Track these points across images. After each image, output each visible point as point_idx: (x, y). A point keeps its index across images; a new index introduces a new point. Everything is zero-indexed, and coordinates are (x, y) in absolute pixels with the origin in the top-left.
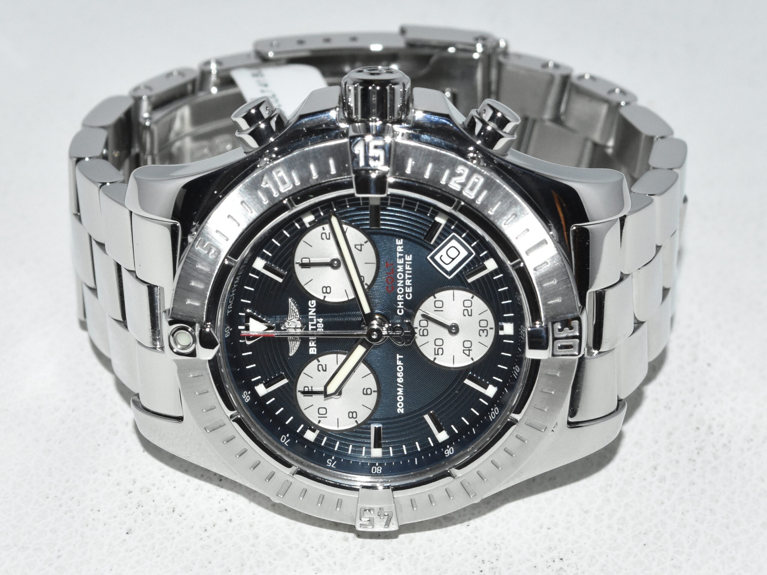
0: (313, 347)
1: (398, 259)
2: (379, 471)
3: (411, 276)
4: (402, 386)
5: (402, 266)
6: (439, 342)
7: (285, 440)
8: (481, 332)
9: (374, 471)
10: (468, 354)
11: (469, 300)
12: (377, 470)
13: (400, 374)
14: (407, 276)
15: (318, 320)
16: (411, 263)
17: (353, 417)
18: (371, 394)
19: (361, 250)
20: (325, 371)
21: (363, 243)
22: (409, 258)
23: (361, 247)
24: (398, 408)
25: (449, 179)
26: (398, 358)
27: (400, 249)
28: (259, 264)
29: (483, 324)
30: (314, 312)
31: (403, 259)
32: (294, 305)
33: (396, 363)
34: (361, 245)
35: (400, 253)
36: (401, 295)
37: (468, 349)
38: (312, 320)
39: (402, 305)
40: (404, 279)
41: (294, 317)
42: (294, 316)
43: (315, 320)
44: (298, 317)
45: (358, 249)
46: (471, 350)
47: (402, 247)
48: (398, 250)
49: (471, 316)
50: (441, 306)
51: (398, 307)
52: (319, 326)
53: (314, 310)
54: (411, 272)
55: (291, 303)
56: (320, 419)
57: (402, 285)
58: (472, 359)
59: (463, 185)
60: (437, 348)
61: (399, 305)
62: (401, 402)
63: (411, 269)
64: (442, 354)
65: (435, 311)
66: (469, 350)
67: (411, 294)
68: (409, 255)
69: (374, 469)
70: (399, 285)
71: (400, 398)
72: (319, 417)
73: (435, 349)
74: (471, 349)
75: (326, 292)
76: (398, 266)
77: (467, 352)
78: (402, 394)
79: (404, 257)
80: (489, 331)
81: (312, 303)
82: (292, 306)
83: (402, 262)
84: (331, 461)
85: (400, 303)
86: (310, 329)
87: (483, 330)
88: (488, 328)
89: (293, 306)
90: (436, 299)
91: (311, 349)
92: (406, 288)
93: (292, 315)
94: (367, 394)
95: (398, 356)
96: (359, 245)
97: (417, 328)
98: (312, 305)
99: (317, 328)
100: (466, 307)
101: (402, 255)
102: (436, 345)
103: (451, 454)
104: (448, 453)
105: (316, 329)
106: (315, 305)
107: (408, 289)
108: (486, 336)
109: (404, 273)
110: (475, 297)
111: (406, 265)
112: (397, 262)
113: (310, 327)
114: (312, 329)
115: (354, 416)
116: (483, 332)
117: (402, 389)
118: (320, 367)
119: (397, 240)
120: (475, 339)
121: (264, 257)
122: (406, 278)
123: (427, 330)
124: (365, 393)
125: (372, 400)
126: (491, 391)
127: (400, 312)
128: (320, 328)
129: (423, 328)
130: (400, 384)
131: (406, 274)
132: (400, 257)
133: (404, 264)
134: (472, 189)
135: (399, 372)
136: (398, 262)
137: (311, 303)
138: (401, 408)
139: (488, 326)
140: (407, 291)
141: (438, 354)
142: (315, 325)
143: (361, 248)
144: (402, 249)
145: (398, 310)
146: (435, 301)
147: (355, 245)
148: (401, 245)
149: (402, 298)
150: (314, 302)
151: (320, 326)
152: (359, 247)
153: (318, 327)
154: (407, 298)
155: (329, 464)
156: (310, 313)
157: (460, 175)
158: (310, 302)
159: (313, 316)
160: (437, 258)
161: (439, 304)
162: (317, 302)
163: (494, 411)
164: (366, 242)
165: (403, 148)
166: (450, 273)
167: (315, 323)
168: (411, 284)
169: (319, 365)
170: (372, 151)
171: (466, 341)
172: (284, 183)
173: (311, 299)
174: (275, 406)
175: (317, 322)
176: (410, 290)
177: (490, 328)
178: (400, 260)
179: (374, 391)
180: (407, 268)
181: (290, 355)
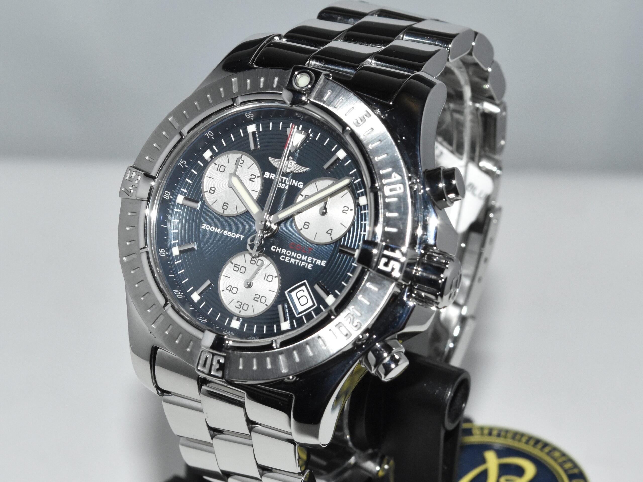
0: (270, 175)
1: (312, 258)
2: (165, 196)
3: (296, 264)
4: (220, 233)
5: (305, 260)
6: (243, 270)
7: (210, 134)
8: (240, 303)
9: (166, 193)
10: (227, 289)
11: (265, 301)
12: (167, 195)
13: (229, 234)
14: (297, 261)
15: (288, 186)
16: (306, 267)
17: (211, 190)
18: (223, 208)
19: (327, 233)
20: (250, 180)
21: (332, 236)
22: (310, 267)
23: (329, 234)
24: (206, 225)
26: (241, 236)
27: (319, 262)
28: (341, 154)
29: (245, 307)
30: (294, 184)
31: (310, 262)
32: (304, 171)
33: (239, 234)
34: (331, 234)
35: (316, 261)
36: (286, 253)
37: (231, 290)
38: (289, 181)
40: (296, 258)
41: (295, 169)
42: (296, 168)
43: (288, 183)
44: (295, 172)
46: (230, 292)
47: (319, 264)
48: (318, 260)
49: (254, 300)
50: (268, 280)
51: (278, 248)
52: (283, 185)
53: (296, 185)
54: (299, 265)
55: (306, 169)
56: (217, 165)
57: (292, 256)
58: (223, 291)
60: (240, 267)
62: (210, 229)
64: (234, 269)
65: (266, 274)
67: (283, 260)
68: (312, 267)
69: (168, 194)
70: (293, 253)
71: (212, 229)
72: (219, 165)
73: (239, 265)
74: (231, 292)
75: (305, 198)
76: (306, 257)
77: (229, 288)
78: (215, 231)
79: (312, 263)
81: (301, 185)
82: (303, 169)
83: (308, 261)
84: (184, 164)
86: (283, 178)
87: (241, 305)
88: (241, 309)
89: (303, 170)
90: (274, 278)
91: (269, 174)
92: (289, 258)
93: (297, 167)
95: (242, 237)
96: (331, 232)
97: (259, 257)
99: (282, 183)
100: (261, 298)
101: (314, 262)
102: (242, 267)
103: (160, 253)
104: (162, 251)
106: (299, 186)
108: (236, 306)
109: (300, 260)
110: (266, 307)
111: (305, 263)
112: (310, 257)
115: (211, 191)
116: (239, 305)
117: (219, 232)
119: (325, 262)
120: (237, 298)
121: (345, 159)
123: (254, 264)
124: (225, 204)
125: (218, 208)
126: (196, 297)
127: (274, 248)
128: (281, 185)
129: (256, 261)
130: (223, 232)
135: (231, 234)
138: (205, 227)
139: (243, 310)
140: (287, 257)
141: (235, 266)
142: (285, 183)
147: (332, 230)
148: (321, 263)
149: (283, 253)
150: (301, 186)
151: (283, 186)
152: (330, 232)
154: (282, 256)
155: (182, 161)
156: (294, 181)
157: (354, 323)
158: (302, 183)
159: (292, 183)
160: (303, 288)
161: (270, 278)
162: (301, 188)
163: (181, 294)
164: (331, 238)
165: (387, 286)
166: (289, 294)
168: (291, 262)
169: (255, 176)
170: (392, 263)
171: (237, 290)
172: (391, 190)
173: (304, 185)
174: (237, 135)
175: (286, 185)
176: (287, 260)
177: (240, 311)
178: (311, 260)
179: (224, 211)
180: (303, 262)
181: (269, 158)
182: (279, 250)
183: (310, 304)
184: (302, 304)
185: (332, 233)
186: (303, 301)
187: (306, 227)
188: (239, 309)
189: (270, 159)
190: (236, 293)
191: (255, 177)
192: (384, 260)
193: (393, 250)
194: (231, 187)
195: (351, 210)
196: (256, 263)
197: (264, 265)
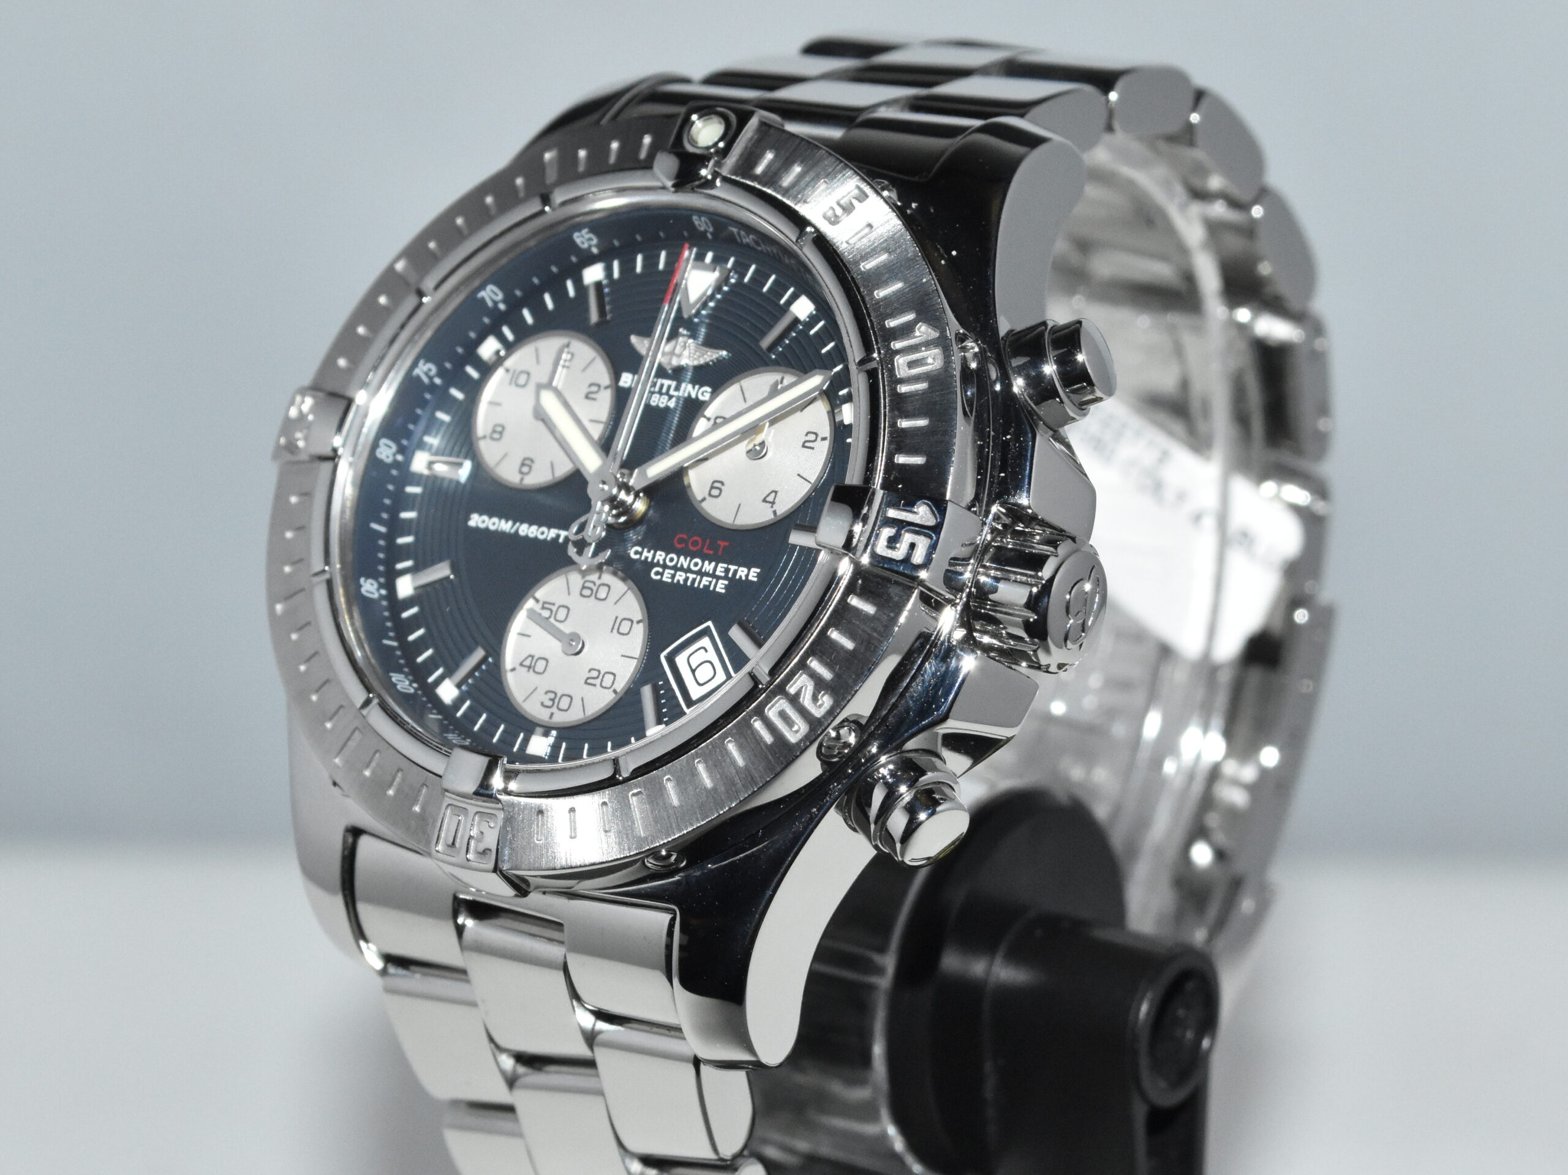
0: (632, 380)
1: (725, 566)
2: (381, 453)
3: (689, 583)
4: (512, 531)
5: (711, 572)
6: (562, 614)
7: (492, 294)
8: (552, 696)
10: (524, 663)
11: (613, 683)
12: (385, 450)
13: (533, 531)
14: (691, 576)
15: (674, 399)
16: (711, 588)
17: (493, 432)
18: (521, 472)
19: (765, 501)
21: (776, 508)
22: (721, 587)
23: (770, 502)
24: (479, 517)
25: (813, 675)
26: (560, 532)
27: (742, 572)
28: (803, 308)
29: (564, 703)
30: (690, 393)
31: (723, 574)
32: (713, 359)
33: (555, 528)
34: (773, 503)
35: (736, 572)
36: (664, 560)
37: (533, 664)
38: (677, 389)
39: (647, 558)
40: (689, 570)
41: (692, 355)
42: (695, 354)
43: (676, 394)
44: (691, 363)
45: (768, 496)
46: (529, 671)
47: (744, 578)
48: (741, 569)
49: (586, 683)
50: (621, 631)
51: (646, 550)
52: (664, 399)
53: (694, 396)
54: (696, 585)
55: (718, 353)
56: (511, 372)
57: (679, 565)
58: (513, 670)
59: (794, 700)
60: (554, 608)
61: (649, 551)
62: (488, 524)
65: (617, 618)
66: (529, 667)
67: (658, 577)
68: (727, 587)
69: (391, 447)
70: (682, 558)
71: (494, 524)
72: (515, 370)
73: (554, 604)
74: (531, 670)
76: (713, 564)
77: (527, 663)
78: (500, 529)
79: (726, 578)
80: (548, 712)
81: (705, 394)
83: (718, 573)
84: (430, 372)
85: (650, 555)
86: (664, 381)
87: (555, 698)
88: (554, 709)
89: (713, 356)
90: (634, 624)
91: (629, 377)
92: (672, 572)
93: (697, 352)
94: (523, 465)
95: (563, 533)
96: (775, 499)
97: (600, 578)
98: (702, 394)
99: (662, 394)
100: (603, 677)
101: (730, 575)
102: (559, 607)
103: (363, 589)
104: (368, 585)
105: (660, 393)
106: (701, 398)
107: (669, 573)
108: (542, 704)
109: (699, 572)
110: (613, 696)
111: (710, 579)
112: (723, 563)
113: (666, 382)
114: (662, 386)
115: (494, 436)
116: (551, 700)
117: (508, 530)
118: (594, 389)
119: (758, 570)
120: (544, 683)
121: (813, 320)
122: (688, 575)
123: (589, 597)
124: (526, 462)
125: (509, 473)
126: (447, 692)
127: (636, 553)
128: (659, 399)
129: (595, 589)
130: (519, 527)
131: (694, 576)
132: (727, 570)
133: (713, 575)
134: (782, 715)
135: (537, 530)
136: (720, 565)
137: (706, 392)
138: (477, 522)
139: (558, 711)
140: (667, 571)
141: (543, 608)
142: (667, 393)
143: (767, 502)
144: (741, 577)
146: (632, 622)
147: (776, 492)
148: (747, 576)
149: (658, 561)
150: (706, 397)
151: (663, 402)
152: (770, 499)
153: (663, 396)
154: (656, 569)
155: (423, 365)
156: (689, 387)
157: (815, 698)
158: (709, 389)
159: (684, 391)
160: (705, 642)
161: (625, 627)
162: (704, 402)
164: (775, 513)
166: (671, 659)
167: (672, 392)
168: (675, 581)
169: (599, 386)
170: (908, 538)
171: (547, 665)
172: (911, 364)
173: (712, 393)
174: (560, 295)
175: (671, 397)
176: (666, 578)
177: (552, 714)
178: (723, 570)
179: (522, 479)
180: (705, 578)
181: (632, 337)
182: (648, 555)
183: (720, 678)
184: (701, 682)
185: (776, 501)
186: (704, 673)
187: (715, 492)
188: (549, 711)
189: (634, 339)
190: (545, 670)
191: (599, 390)
193: (909, 505)
194: (540, 415)
195: (824, 439)
196: (594, 594)
197: (614, 597)
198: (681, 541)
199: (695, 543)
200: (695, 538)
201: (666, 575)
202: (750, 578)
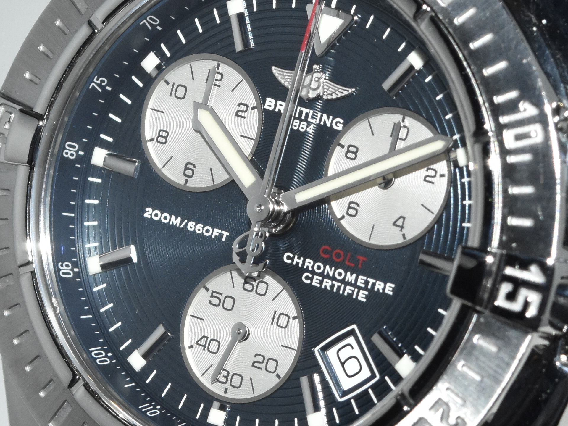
0: (276, 105)
1: (365, 278)
2: (67, 153)
3: (335, 290)
4: (182, 226)
5: (353, 282)
6: (229, 303)
7: (151, 22)
8: (226, 374)
9: (70, 146)
10: (199, 343)
11: (276, 369)
12: (70, 151)
13: (199, 228)
14: (337, 284)
15: (312, 126)
16: (354, 297)
17: (160, 136)
18: (185, 175)
19: (394, 224)
20: (237, 115)
21: (404, 231)
22: (362, 296)
23: (399, 226)
24: (153, 211)
26: (223, 232)
27: (379, 286)
28: (415, 60)
29: (236, 381)
30: (325, 122)
31: (363, 286)
32: (343, 95)
33: (218, 229)
34: (402, 227)
35: (374, 285)
36: (313, 267)
37: (207, 344)
38: (314, 116)
39: (298, 263)
40: (333, 278)
41: (325, 90)
42: (328, 90)
43: (313, 121)
44: (325, 97)
45: (397, 220)
46: (204, 349)
47: (381, 291)
48: (378, 283)
49: (253, 365)
50: (280, 323)
51: (296, 256)
52: (304, 125)
53: (329, 125)
54: (341, 292)
55: (348, 91)
56: (171, 85)
57: (325, 273)
58: (191, 347)
60: (222, 298)
61: (299, 258)
62: (160, 218)
63: (346, 294)
64: (210, 302)
65: (275, 312)
66: (204, 346)
67: (309, 282)
68: (367, 297)
69: (74, 147)
70: (328, 267)
71: (165, 218)
72: (174, 84)
73: (221, 294)
74: (206, 349)
75: (348, 151)
76: (354, 275)
77: (202, 342)
78: (171, 223)
79: (366, 289)
80: (222, 387)
81: (338, 124)
82: (343, 91)
83: (359, 284)
84: (103, 84)
85: (300, 261)
86: (302, 109)
87: (227, 377)
88: (228, 385)
89: (342, 93)
90: (291, 319)
91: (273, 101)
92: (320, 278)
93: (329, 87)
94: (186, 168)
95: (226, 234)
97: (259, 276)
98: (336, 124)
99: (301, 120)
100: (267, 363)
101: (369, 287)
102: (226, 297)
103: (61, 272)
104: (65, 268)
105: (299, 118)
106: (335, 127)
107: (317, 279)
109: (343, 281)
110: (277, 380)
111: (353, 289)
112: (362, 275)
113: (305, 110)
114: (301, 113)
115: (160, 139)
116: (224, 377)
117: (178, 225)
118: (243, 108)
119: (393, 286)
122: (334, 282)
123: (251, 291)
124: (189, 166)
125: (175, 174)
126: (137, 360)
127: (289, 258)
128: (299, 125)
129: (255, 285)
130: (187, 224)
131: (339, 284)
132: (367, 282)
133: (355, 285)
135: (203, 228)
136: (360, 277)
137: (339, 122)
138: (151, 215)
139: (231, 387)
140: (316, 277)
141: (212, 296)
142: (306, 120)
143: (397, 226)
144: (378, 289)
145: (291, 255)
146: (289, 317)
147: (404, 218)
148: (384, 289)
149: (308, 267)
150: (340, 127)
151: (302, 127)
152: (400, 223)
153: (302, 123)
154: (306, 274)
155: (97, 80)
156: (325, 116)
158: (342, 121)
159: (320, 121)
160: (351, 340)
161: (283, 321)
162: (338, 132)
163: (106, 356)
164: (404, 236)
165: (515, 341)
167: (309, 119)
168: (323, 287)
169: (247, 107)
170: (524, 293)
171: (219, 346)
172: (518, 137)
173: (345, 124)
174: (208, 21)
175: (309, 124)
176: (315, 282)
177: (226, 390)
178: (363, 281)
179: (187, 181)
180: (348, 287)
181: (273, 68)
182: (298, 261)
183: (366, 373)
184: (350, 374)
185: (404, 225)
186: (352, 367)
187: (352, 212)
188: (225, 386)
189: (275, 70)
190: (218, 351)
191: (247, 109)
192: (506, 288)
193: (524, 266)
194: (199, 129)
195: (442, 176)
196: (255, 289)
197: (271, 294)
198: (326, 252)
199: (338, 256)
200: (338, 251)
201: (315, 280)
202: (387, 291)
